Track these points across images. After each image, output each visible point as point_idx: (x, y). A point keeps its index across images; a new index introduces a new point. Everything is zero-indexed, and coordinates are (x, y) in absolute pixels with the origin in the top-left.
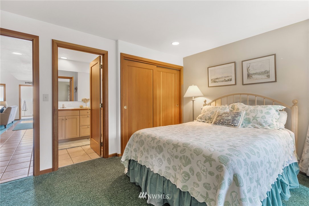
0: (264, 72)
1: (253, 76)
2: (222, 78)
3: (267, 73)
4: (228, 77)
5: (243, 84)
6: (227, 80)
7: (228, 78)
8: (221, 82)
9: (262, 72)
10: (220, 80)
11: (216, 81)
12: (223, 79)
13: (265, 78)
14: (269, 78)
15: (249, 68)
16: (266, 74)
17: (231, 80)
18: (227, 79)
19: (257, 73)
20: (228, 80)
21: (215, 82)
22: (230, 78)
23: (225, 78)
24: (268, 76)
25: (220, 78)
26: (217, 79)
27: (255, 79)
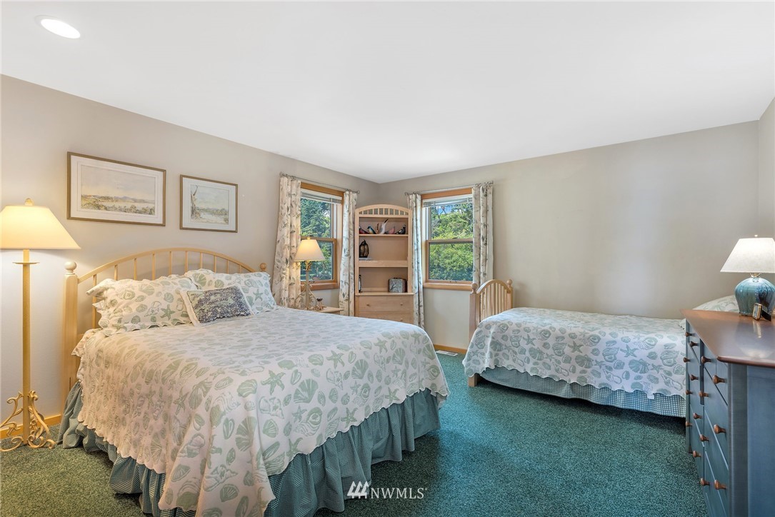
0: (221, 211)
1: (202, 215)
2: (124, 199)
3: (223, 213)
4: (143, 201)
5: (181, 228)
6: (140, 209)
7: (145, 206)
8: (121, 210)
9: (217, 210)
10: (117, 205)
11: (103, 204)
12: (129, 205)
13: (222, 223)
14: (228, 223)
15: (195, 196)
16: (223, 216)
17: (151, 212)
18: (139, 206)
19: (208, 209)
20: (144, 211)
21: (98, 207)
22: (151, 206)
23: (136, 204)
24: (226, 220)
25: (117, 199)
26: (107, 198)
27: (205, 221)
